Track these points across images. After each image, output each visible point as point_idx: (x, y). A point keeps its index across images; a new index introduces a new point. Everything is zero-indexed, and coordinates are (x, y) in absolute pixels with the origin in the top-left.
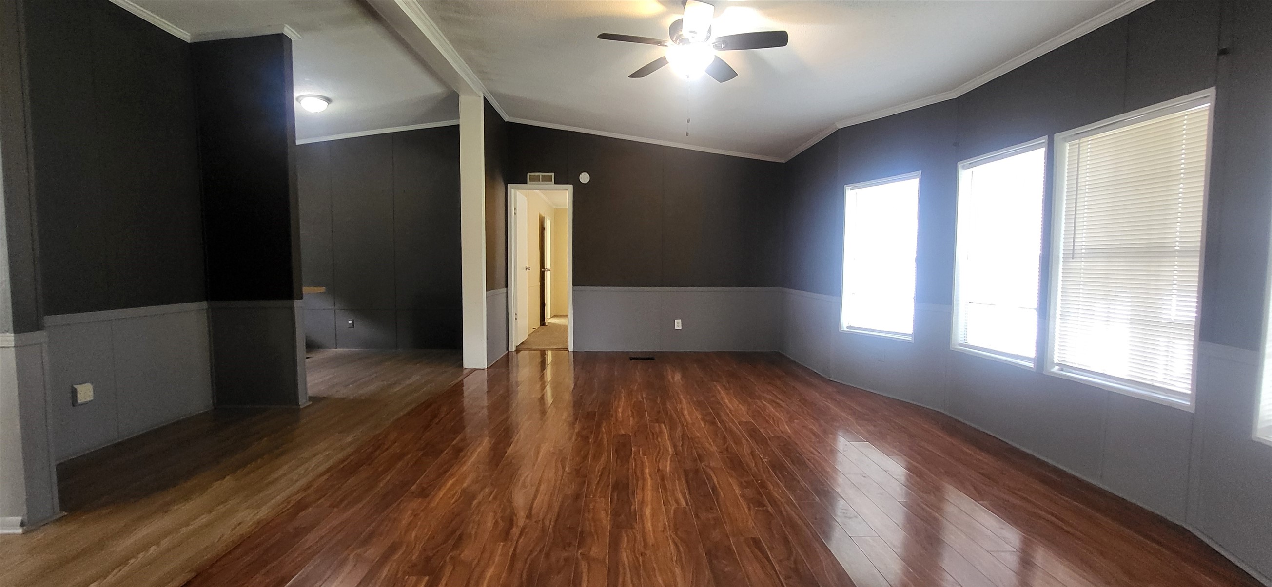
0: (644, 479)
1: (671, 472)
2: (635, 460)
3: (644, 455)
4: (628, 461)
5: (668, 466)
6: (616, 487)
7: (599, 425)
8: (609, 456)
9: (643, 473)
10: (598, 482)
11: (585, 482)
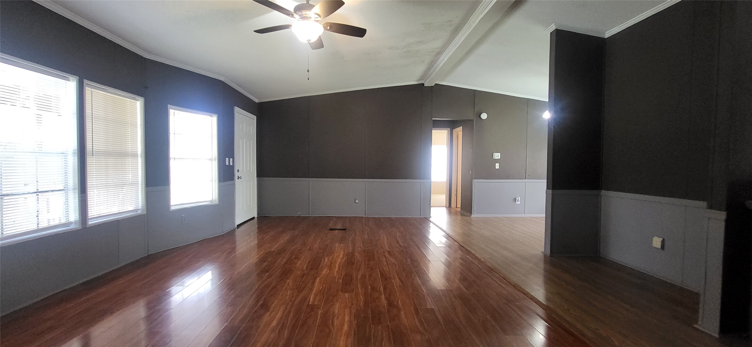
0: (339, 266)
1: (325, 269)
2: (341, 274)
3: (335, 277)
4: (346, 274)
5: (325, 271)
6: (353, 264)
7: (366, 304)
8: (357, 277)
9: (339, 269)
10: (361, 265)
11: (367, 265)
